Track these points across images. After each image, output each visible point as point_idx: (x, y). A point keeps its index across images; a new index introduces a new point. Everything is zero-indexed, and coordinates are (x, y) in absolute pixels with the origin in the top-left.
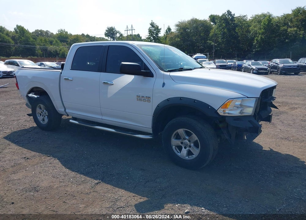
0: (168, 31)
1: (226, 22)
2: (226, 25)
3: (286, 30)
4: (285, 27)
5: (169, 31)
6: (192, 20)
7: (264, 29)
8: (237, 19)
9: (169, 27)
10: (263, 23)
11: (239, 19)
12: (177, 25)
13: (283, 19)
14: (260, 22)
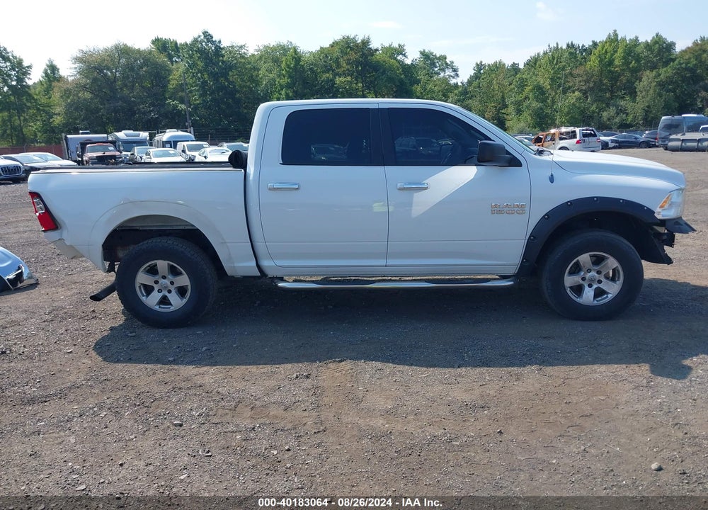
0: (49, 72)
1: (206, 58)
2: (207, 66)
3: (332, 81)
4: (330, 75)
5: (54, 74)
6: (116, 47)
7: (290, 77)
8: (226, 52)
9: (51, 61)
10: (284, 63)
11: (230, 53)
12: (77, 60)
13: (321, 58)
14: (276, 61)
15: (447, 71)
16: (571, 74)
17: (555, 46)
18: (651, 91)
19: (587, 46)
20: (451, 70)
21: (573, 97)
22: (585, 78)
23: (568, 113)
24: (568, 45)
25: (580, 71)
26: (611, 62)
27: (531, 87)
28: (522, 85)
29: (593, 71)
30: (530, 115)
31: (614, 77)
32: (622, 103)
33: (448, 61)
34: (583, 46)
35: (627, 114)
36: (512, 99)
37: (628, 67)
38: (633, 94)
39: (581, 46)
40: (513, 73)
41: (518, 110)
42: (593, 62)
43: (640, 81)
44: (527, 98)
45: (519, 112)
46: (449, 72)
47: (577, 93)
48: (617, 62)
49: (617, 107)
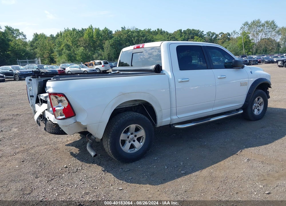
15: (20, 36)
16: (78, 40)
17: (67, 29)
18: (109, 48)
19: (80, 30)
20: (22, 36)
21: (81, 49)
22: (84, 42)
23: (81, 55)
24: (73, 29)
25: (82, 39)
26: (92, 37)
27: (64, 45)
28: (60, 44)
29: (87, 39)
30: (66, 56)
31: (94, 42)
32: (99, 52)
33: (20, 31)
34: (79, 30)
35: (102, 56)
36: (56, 49)
37: (99, 39)
38: (103, 49)
39: (78, 30)
40: (52, 38)
41: (60, 54)
42: (86, 36)
43: (105, 44)
44: (62, 49)
45: (60, 55)
46: (21, 37)
47: (82, 48)
48: (94, 37)
49: (98, 53)
